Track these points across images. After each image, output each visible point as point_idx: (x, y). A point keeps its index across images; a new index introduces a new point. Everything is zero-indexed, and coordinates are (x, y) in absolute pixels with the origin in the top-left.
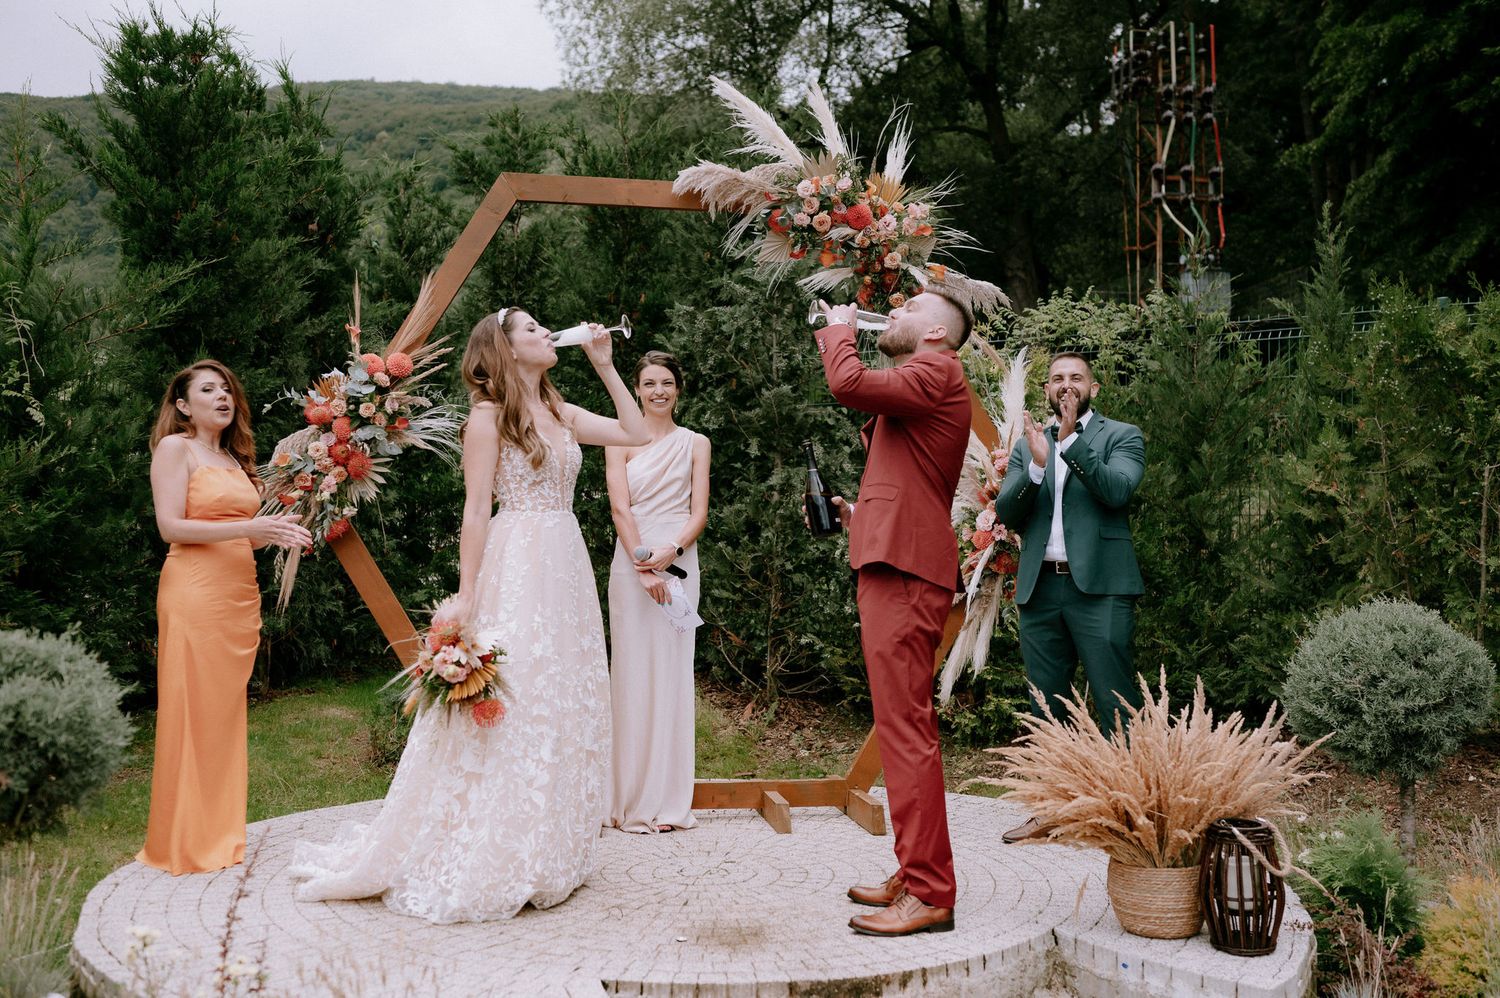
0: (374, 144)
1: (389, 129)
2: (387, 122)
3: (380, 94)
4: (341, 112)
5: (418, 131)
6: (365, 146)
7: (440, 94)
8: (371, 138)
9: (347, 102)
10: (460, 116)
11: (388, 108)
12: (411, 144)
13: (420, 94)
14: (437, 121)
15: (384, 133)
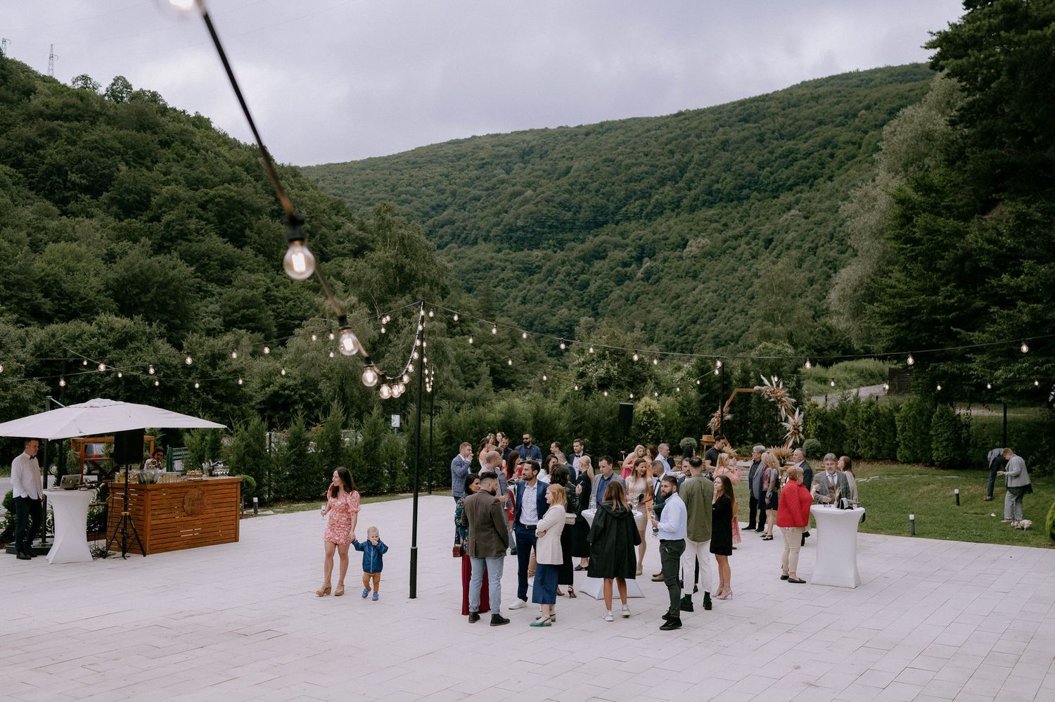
0: (857, 120)
1: (868, 108)
2: (865, 103)
3: (862, 80)
4: (835, 100)
5: (888, 106)
6: (849, 122)
7: (905, 73)
8: (855, 116)
9: (839, 92)
10: (918, 91)
11: (866, 92)
12: (882, 116)
13: (892, 75)
14: (902, 98)
15: (863, 111)
